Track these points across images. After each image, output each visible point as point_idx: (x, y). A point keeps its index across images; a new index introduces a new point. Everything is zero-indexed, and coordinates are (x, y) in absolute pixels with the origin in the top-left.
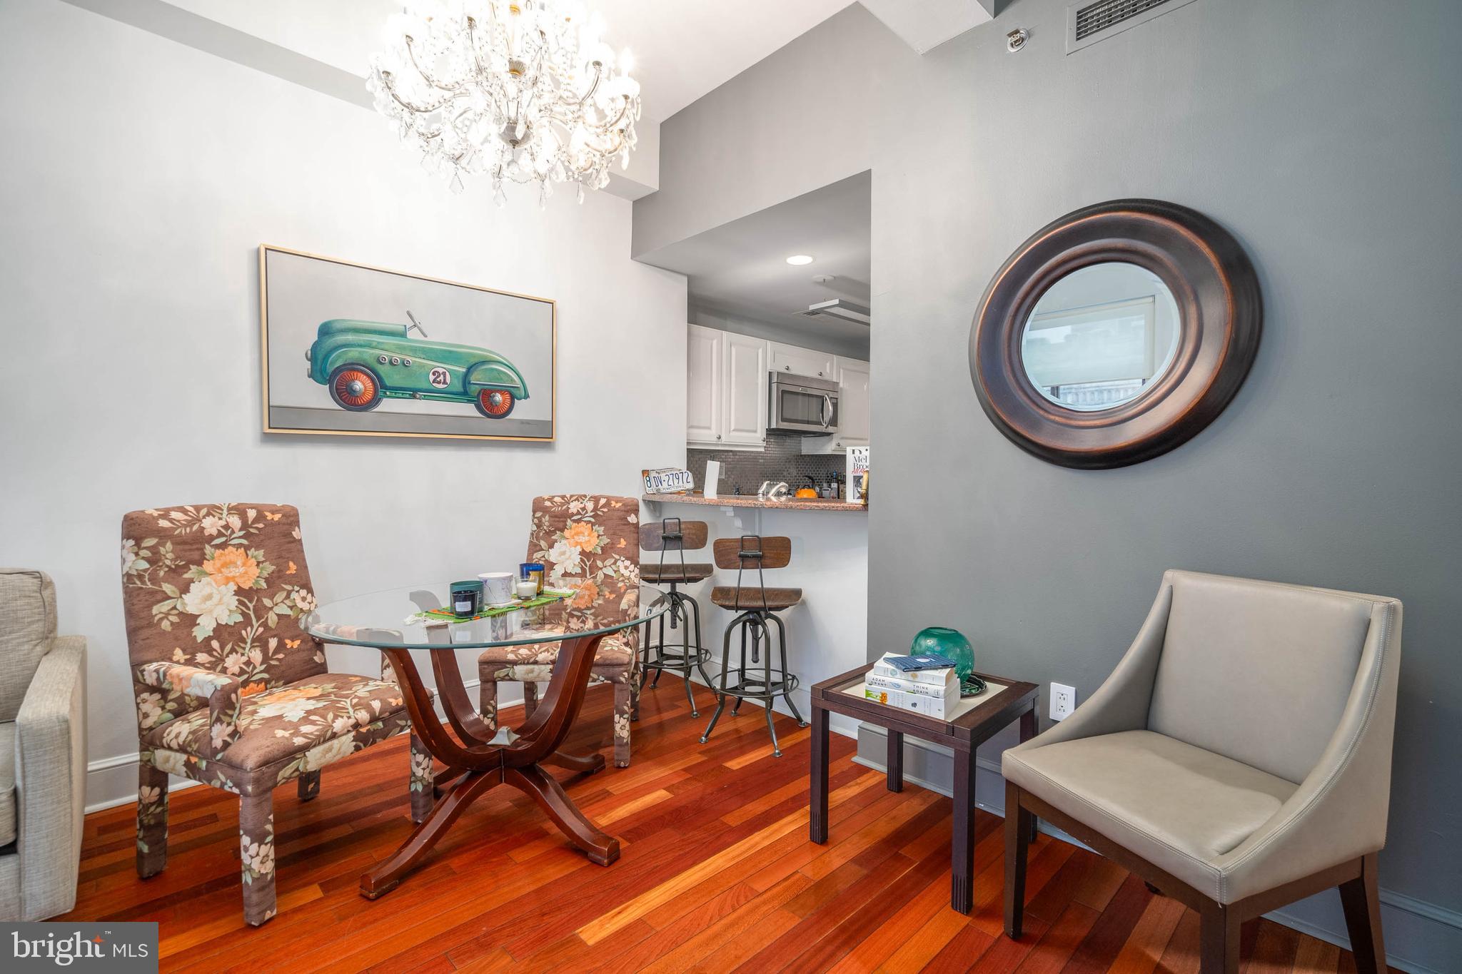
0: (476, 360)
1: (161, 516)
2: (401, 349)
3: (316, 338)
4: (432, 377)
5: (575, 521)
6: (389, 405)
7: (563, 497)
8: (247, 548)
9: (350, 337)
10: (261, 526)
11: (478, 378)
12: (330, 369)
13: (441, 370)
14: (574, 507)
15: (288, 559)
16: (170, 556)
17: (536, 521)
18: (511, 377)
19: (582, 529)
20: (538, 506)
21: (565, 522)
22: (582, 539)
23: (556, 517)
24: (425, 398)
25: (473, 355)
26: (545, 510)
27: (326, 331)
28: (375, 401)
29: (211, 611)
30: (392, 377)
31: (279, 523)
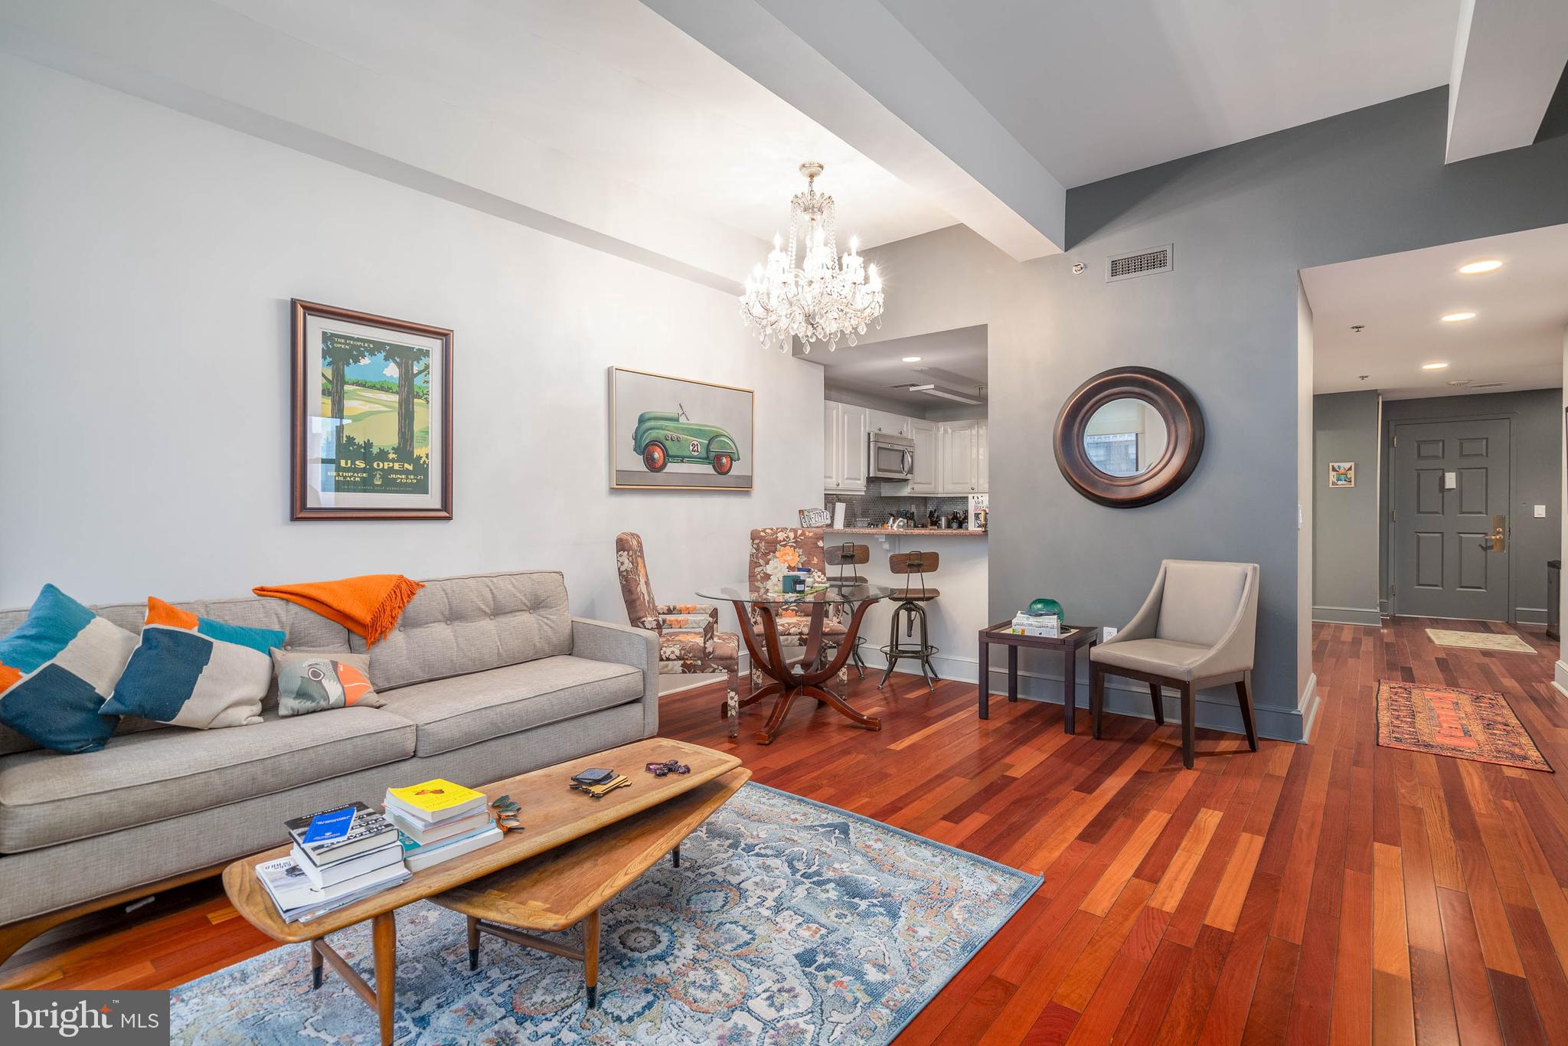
0: (711, 436)
2: (677, 429)
3: (637, 426)
4: (691, 448)
5: (782, 546)
6: (672, 468)
7: (772, 529)
9: (652, 423)
11: (715, 447)
12: (644, 445)
13: (695, 442)
14: (781, 536)
17: (755, 546)
19: (788, 551)
20: (754, 536)
21: (775, 546)
22: (789, 558)
23: (768, 543)
24: (689, 462)
25: (709, 432)
26: (762, 539)
27: (642, 420)
28: (664, 466)
30: (673, 450)
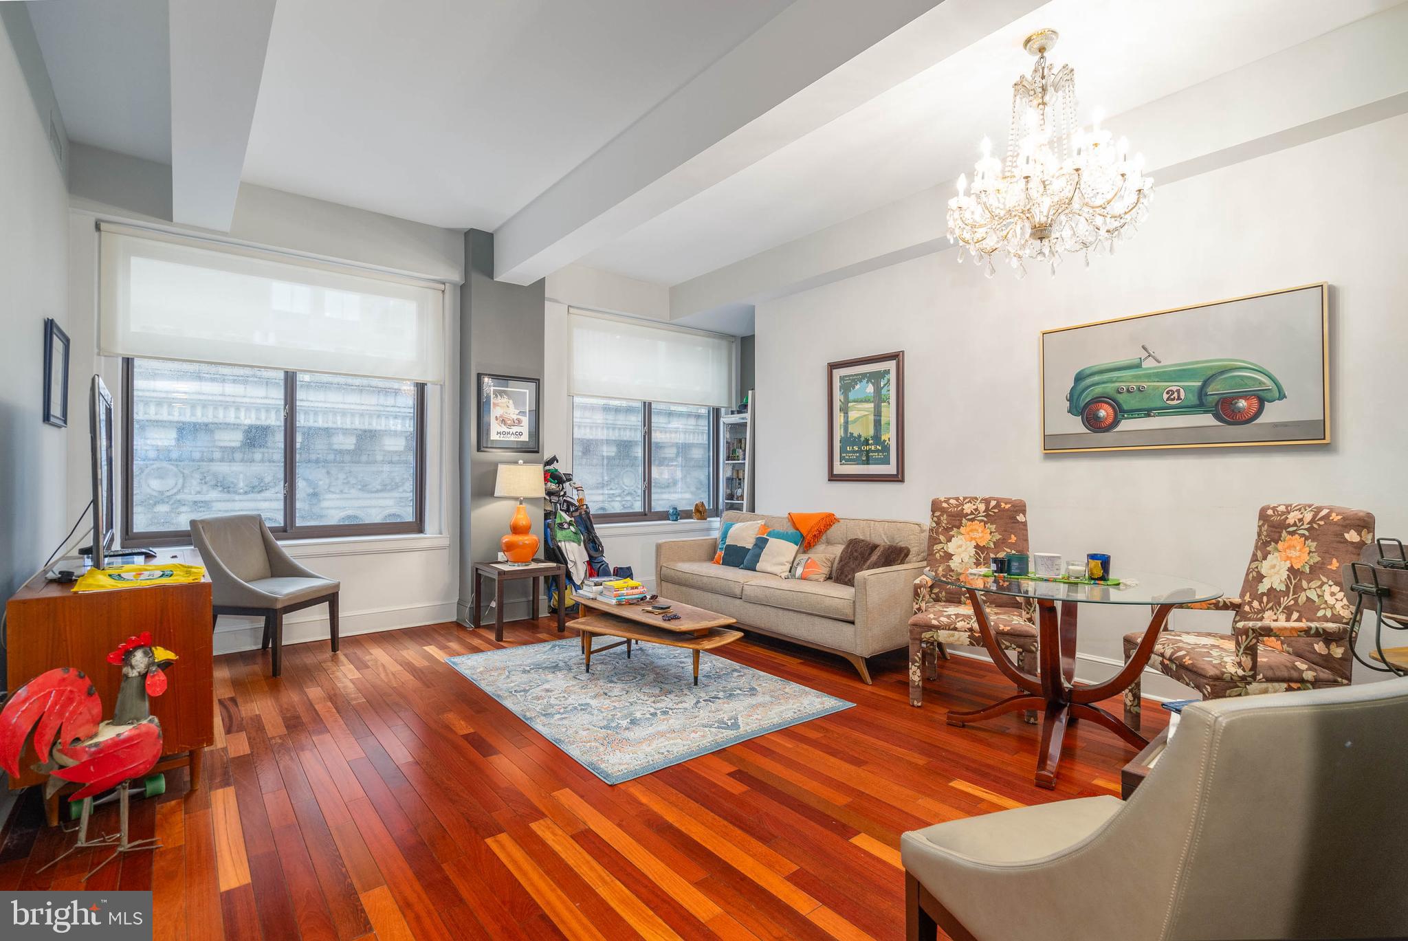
0: (1210, 373)
1: (945, 501)
2: (1137, 377)
3: (1072, 385)
4: (1165, 396)
6: (1126, 425)
8: (986, 523)
9: (1096, 378)
10: (996, 511)
11: (1216, 389)
12: (1082, 404)
13: (1174, 389)
15: (1011, 533)
16: (945, 522)
18: (1259, 380)
19: (1295, 543)
20: (1263, 516)
21: (1280, 533)
22: (1293, 554)
23: (1274, 527)
24: (1160, 415)
25: (1211, 368)
27: (1079, 378)
28: (1115, 423)
29: (960, 554)
30: (1127, 402)
31: (1008, 510)
